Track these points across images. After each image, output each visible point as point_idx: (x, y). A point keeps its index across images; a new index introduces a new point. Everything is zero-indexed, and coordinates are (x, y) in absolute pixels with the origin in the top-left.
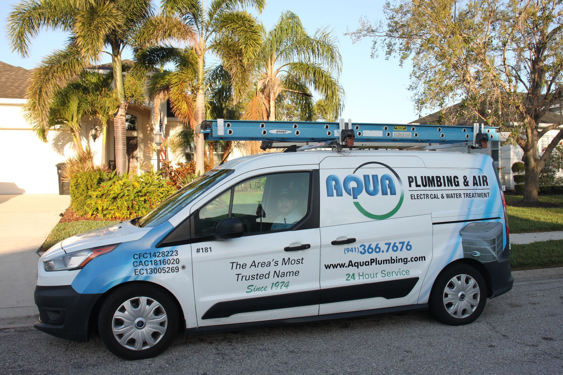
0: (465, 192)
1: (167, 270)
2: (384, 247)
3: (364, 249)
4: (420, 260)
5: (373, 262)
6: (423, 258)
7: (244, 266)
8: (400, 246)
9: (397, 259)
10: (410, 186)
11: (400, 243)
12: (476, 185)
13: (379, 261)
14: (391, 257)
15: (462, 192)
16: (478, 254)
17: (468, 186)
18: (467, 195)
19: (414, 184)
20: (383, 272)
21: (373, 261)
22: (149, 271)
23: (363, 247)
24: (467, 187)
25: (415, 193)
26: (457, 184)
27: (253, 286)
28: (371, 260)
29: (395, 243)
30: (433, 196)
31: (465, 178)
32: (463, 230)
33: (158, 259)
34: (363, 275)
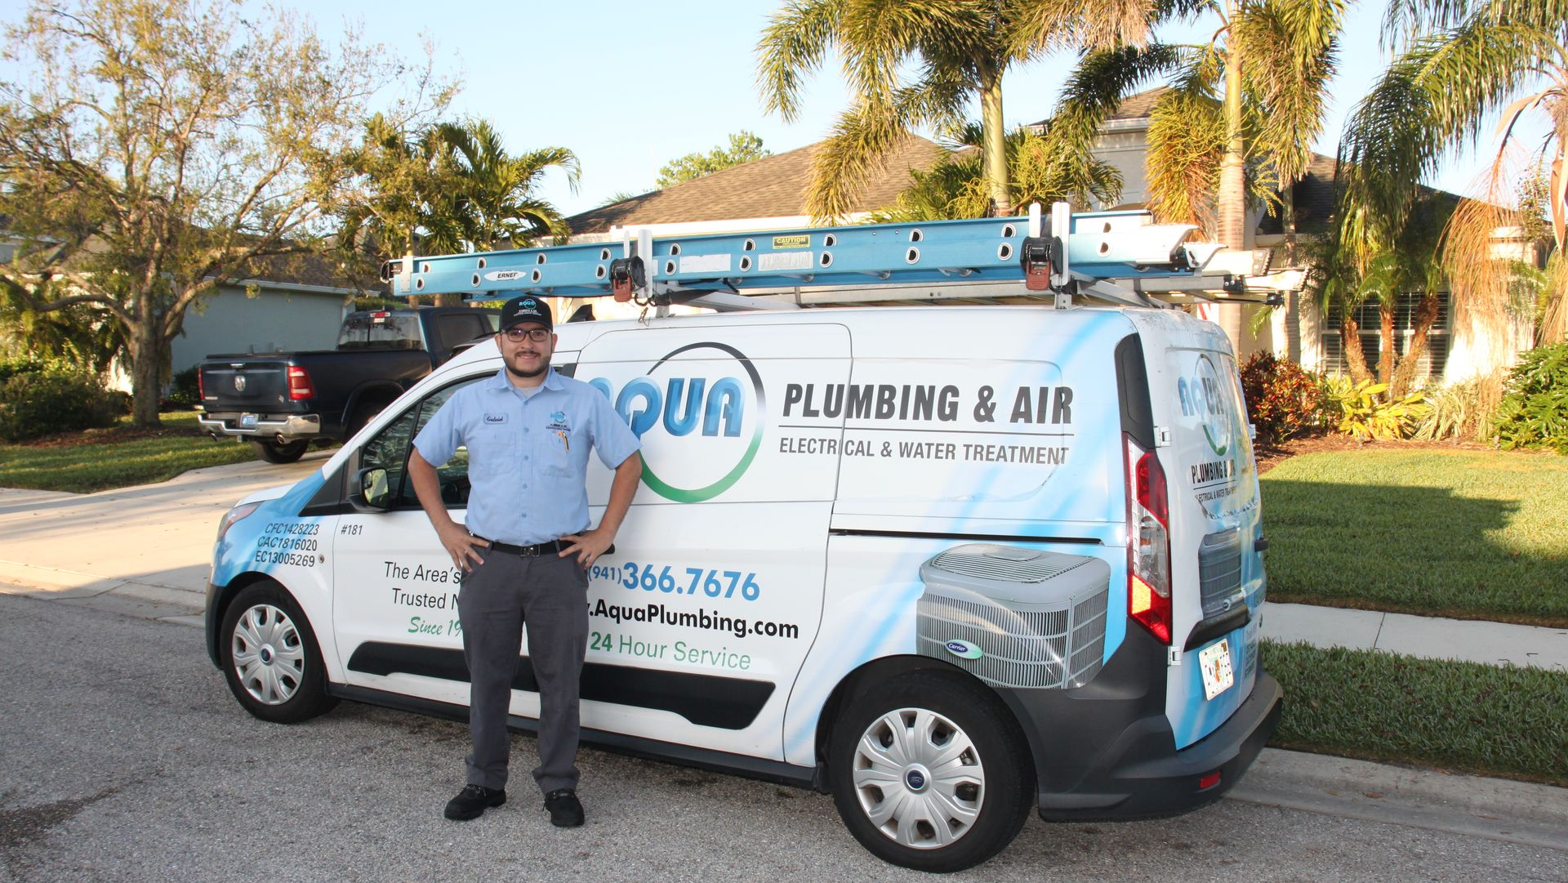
0: (974, 440)
1: (297, 559)
2: (683, 580)
3: (633, 575)
4: (781, 634)
5: (656, 614)
6: (792, 630)
7: (405, 573)
8: (726, 583)
9: (715, 619)
10: (787, 412)
11: (727, 574)
12: (1021, 420)
13: (668, 614)
14: (701, 611)
15: (959, 441)
16: (973, 651)
17: (992, 420)
18: (980, 452)
19: (798, 408)
20: (680, 646)
21: (653, 611)
22: (273, 556)
23: (631, 570)
24: (986, 425)
25: (796, 435)
26: (947, 411)
27: (418, 618)
28: (650, 607)
29: (713, 573)
30: (855, 448)
31: (986, 393)
32: (934, 563)
33: (291, 536)
34: (630, 644)
